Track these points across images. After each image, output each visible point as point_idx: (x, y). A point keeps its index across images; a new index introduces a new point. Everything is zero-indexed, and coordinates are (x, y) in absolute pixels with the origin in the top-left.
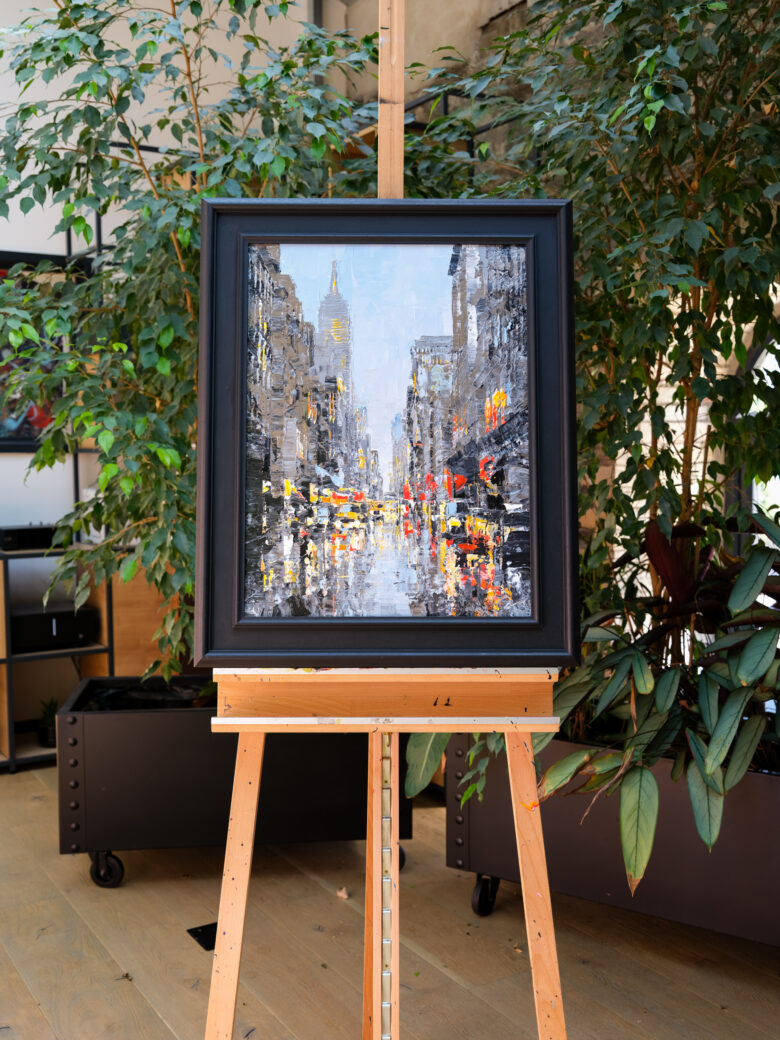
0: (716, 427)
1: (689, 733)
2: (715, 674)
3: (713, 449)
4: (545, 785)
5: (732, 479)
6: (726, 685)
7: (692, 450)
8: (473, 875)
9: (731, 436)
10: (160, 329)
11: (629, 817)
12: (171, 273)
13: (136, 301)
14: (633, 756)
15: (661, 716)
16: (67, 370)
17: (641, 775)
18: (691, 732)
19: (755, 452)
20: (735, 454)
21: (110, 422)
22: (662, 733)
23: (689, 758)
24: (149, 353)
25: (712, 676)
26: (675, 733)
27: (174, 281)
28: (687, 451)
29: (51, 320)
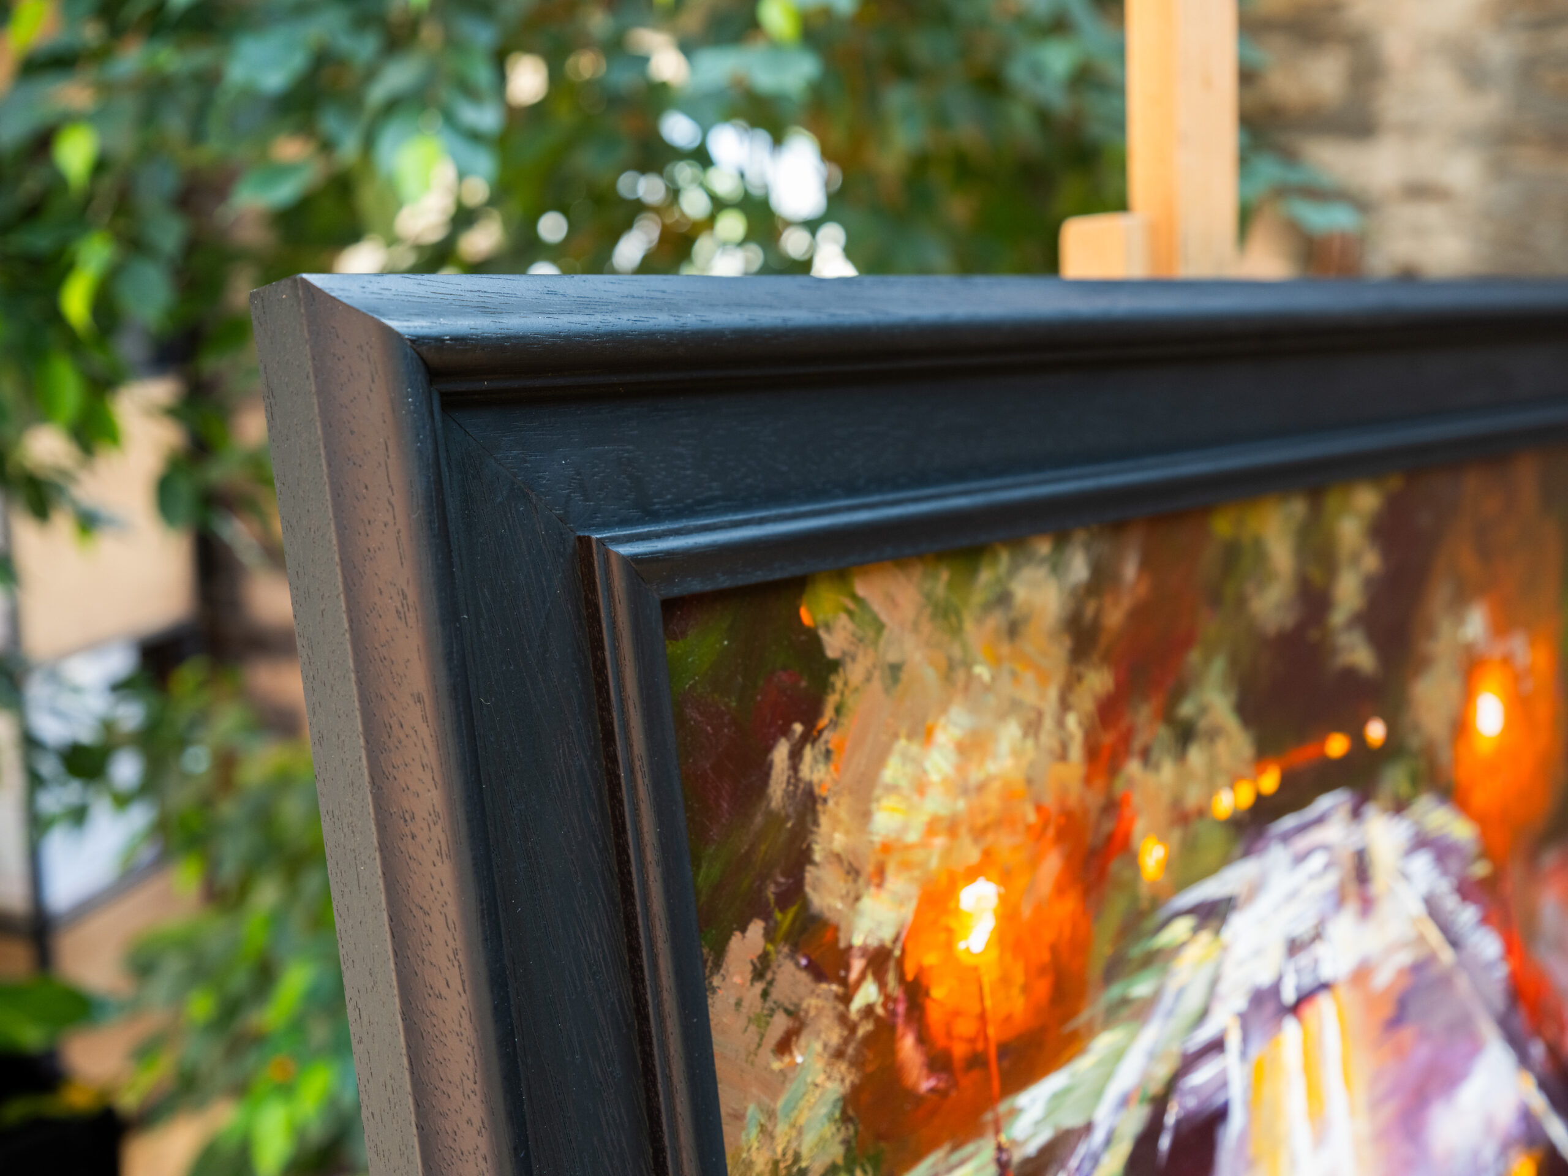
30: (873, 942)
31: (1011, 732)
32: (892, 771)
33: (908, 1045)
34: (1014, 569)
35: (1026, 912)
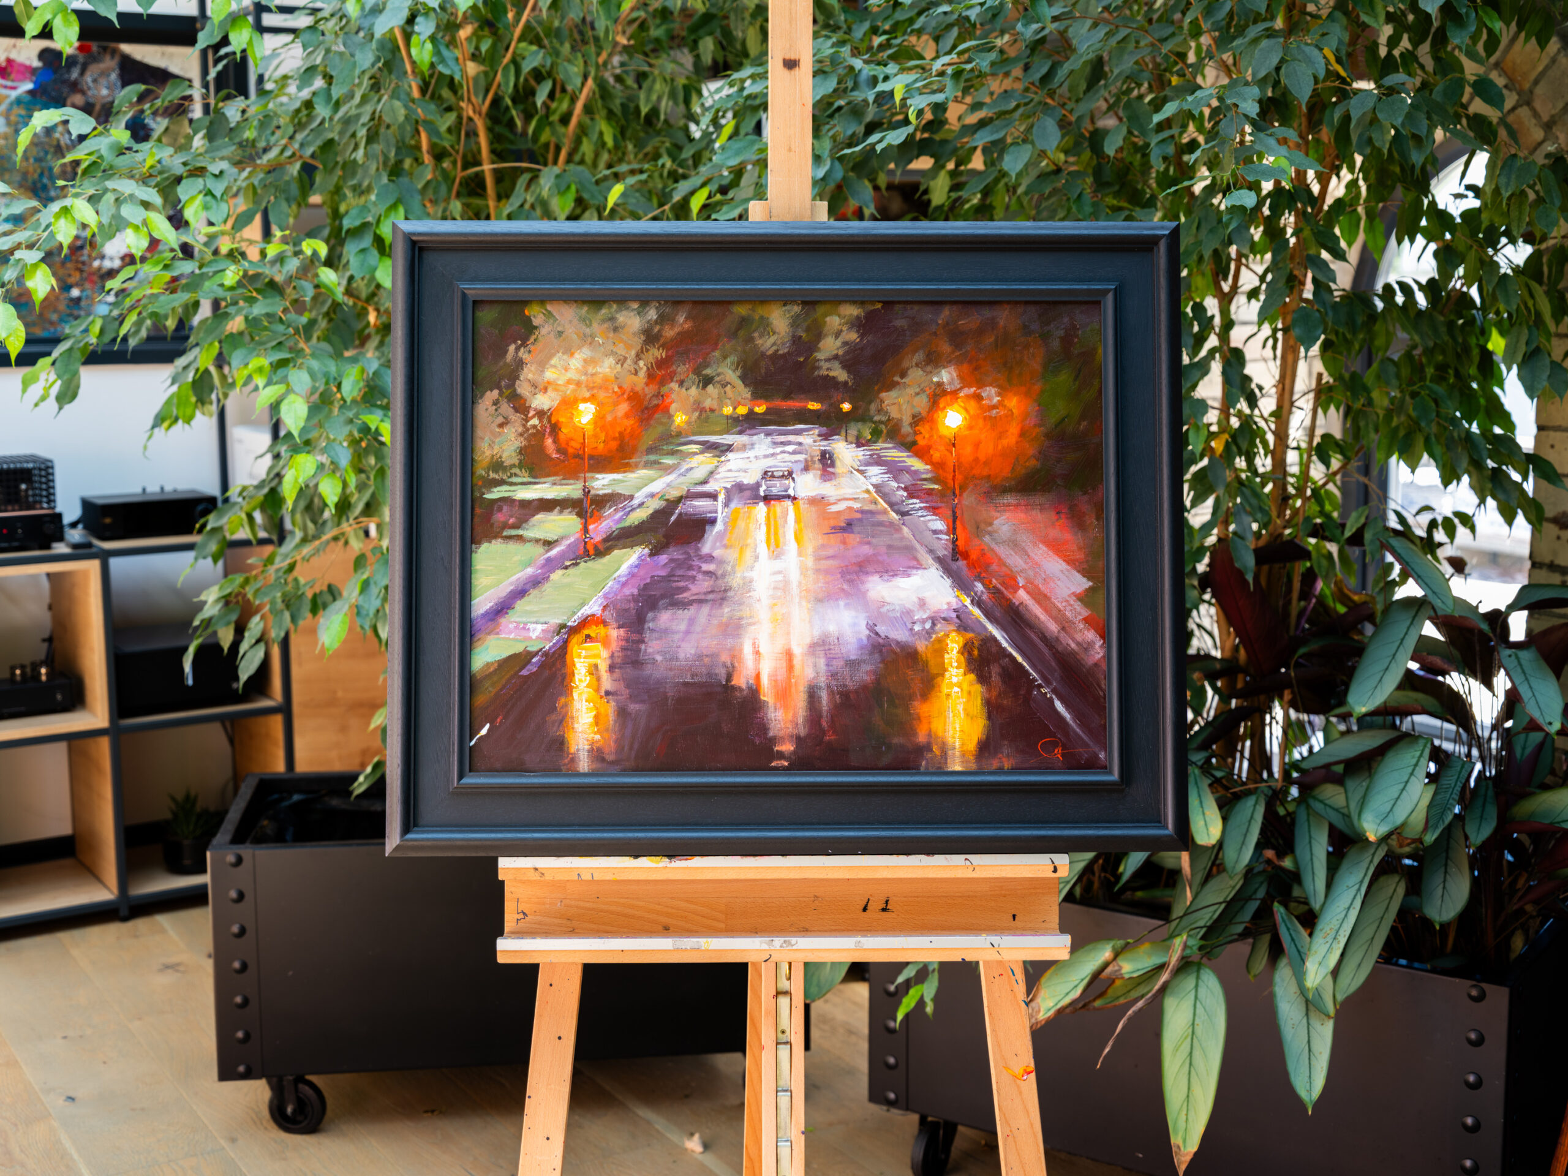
0: (1331, 375)
1: (1278, 909)
2: (1321, 802)
3: (1325, 412)
4: (1039, 1000)
5: (1355, 464)
6: (1339, 824)
7: (1290, 412)
8: (915, 1118)
9: (1355, 396)
10: (382, 208)
11: (1176, 1049)
12: (397, 104)
13: (336, 154)
14: (1185, 946)
15: (1231, 878)
16: (222, 285)
17: (1198, 978)
18: (1282, 909)
19: (1395, 422)
20: (1362, 424)
21: (300, 379)
22: (1232, 906)
23: (1276, 951)
24: (363, 251)
25: (1317, 806)
26: (1253, 906)
27: (401, 119)
28: (1281, 415)
29: (193, 198)
30: (539, 408)
31: (610, 361)
32: (553, 362)
33: (549, 442)
34: (619, 310)
35: (609, 418)
